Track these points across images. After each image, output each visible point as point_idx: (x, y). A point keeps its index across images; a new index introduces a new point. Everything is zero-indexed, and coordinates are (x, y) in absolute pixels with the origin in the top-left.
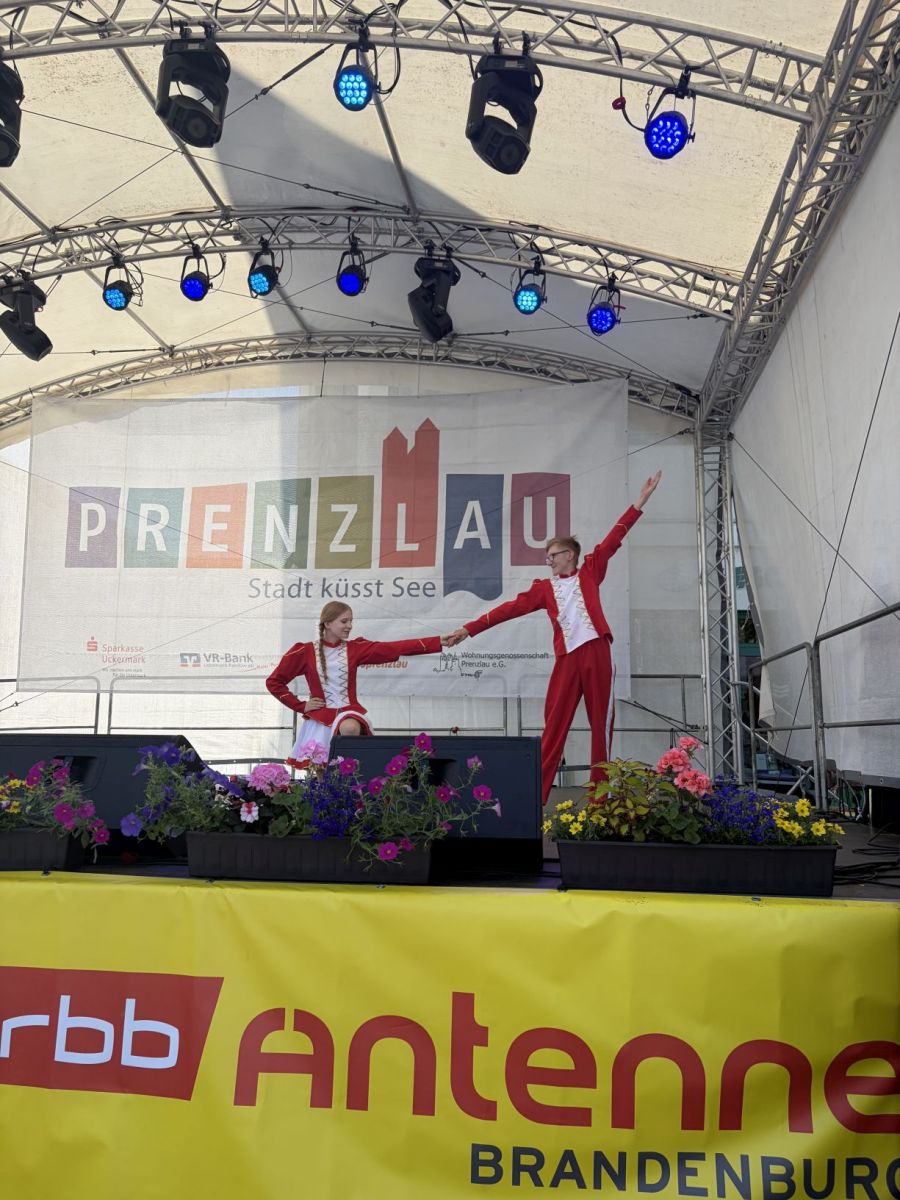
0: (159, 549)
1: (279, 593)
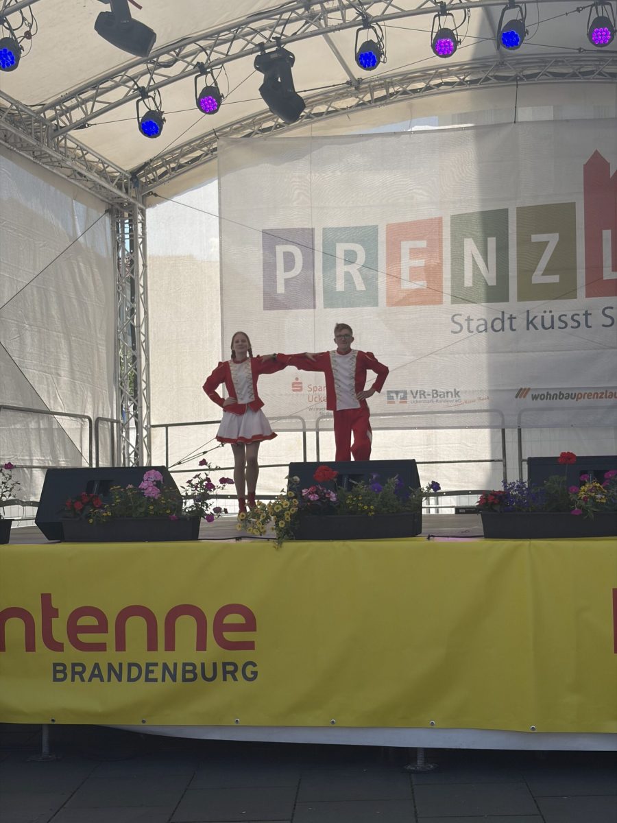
0: (358, 288)
1: (482, 328)
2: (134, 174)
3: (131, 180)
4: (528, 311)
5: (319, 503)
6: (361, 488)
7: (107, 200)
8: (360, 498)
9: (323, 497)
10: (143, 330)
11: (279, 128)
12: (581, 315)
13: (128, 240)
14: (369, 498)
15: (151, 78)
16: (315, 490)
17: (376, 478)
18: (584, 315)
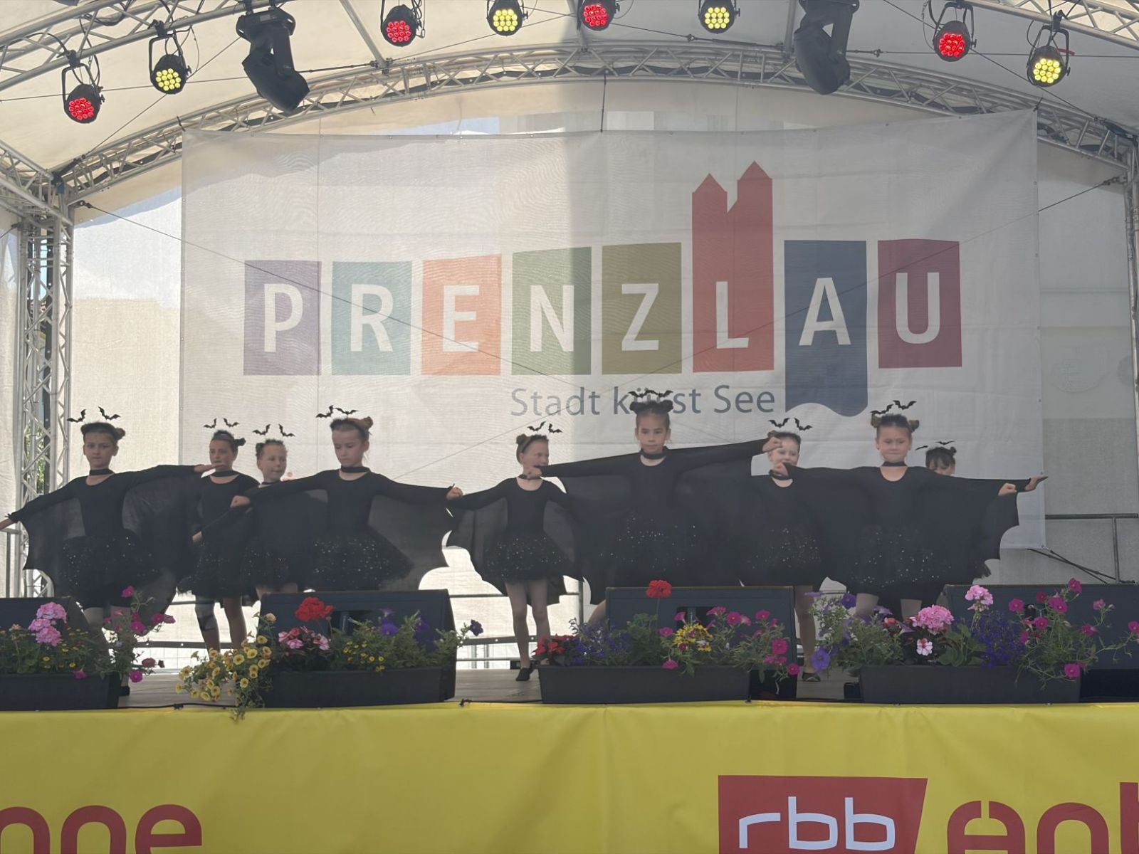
2: (58, 175)
3: (53, 182)
4: (616, 388)
5: (303, 653)
6: (366, 630)
7: (15, 210)
8: (364, 646)
9: (309, 645)
10: (61, 399)
11: (274, 120)
12: (687, 395)
13: (46, 269)
14: (377, 645)
15: (86, 39)
16: (298, 633)
17: (389, 616)
18: (690, 395)
